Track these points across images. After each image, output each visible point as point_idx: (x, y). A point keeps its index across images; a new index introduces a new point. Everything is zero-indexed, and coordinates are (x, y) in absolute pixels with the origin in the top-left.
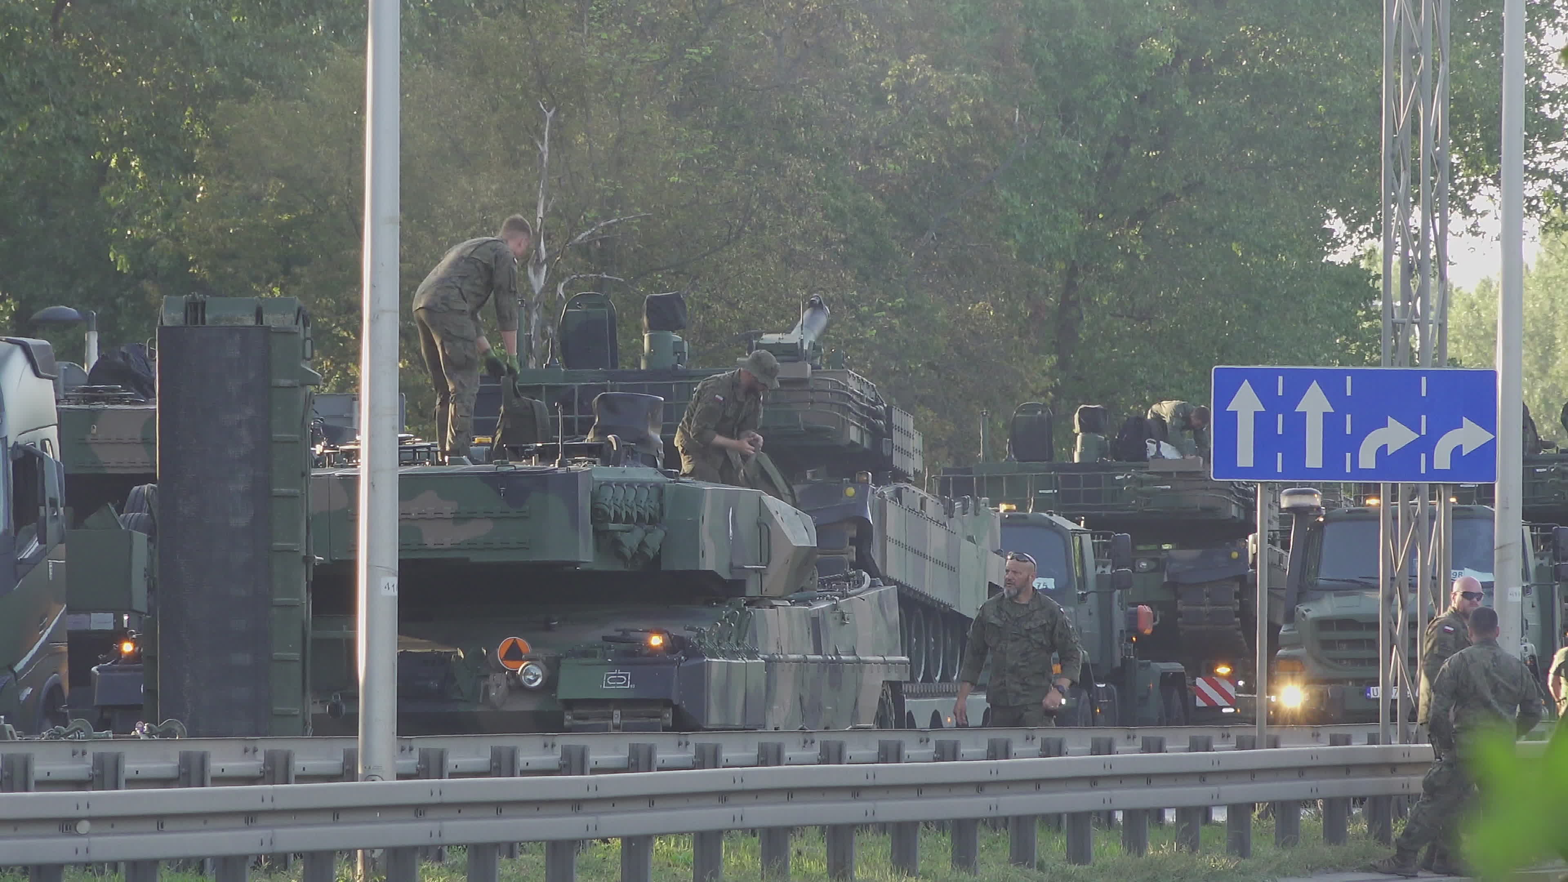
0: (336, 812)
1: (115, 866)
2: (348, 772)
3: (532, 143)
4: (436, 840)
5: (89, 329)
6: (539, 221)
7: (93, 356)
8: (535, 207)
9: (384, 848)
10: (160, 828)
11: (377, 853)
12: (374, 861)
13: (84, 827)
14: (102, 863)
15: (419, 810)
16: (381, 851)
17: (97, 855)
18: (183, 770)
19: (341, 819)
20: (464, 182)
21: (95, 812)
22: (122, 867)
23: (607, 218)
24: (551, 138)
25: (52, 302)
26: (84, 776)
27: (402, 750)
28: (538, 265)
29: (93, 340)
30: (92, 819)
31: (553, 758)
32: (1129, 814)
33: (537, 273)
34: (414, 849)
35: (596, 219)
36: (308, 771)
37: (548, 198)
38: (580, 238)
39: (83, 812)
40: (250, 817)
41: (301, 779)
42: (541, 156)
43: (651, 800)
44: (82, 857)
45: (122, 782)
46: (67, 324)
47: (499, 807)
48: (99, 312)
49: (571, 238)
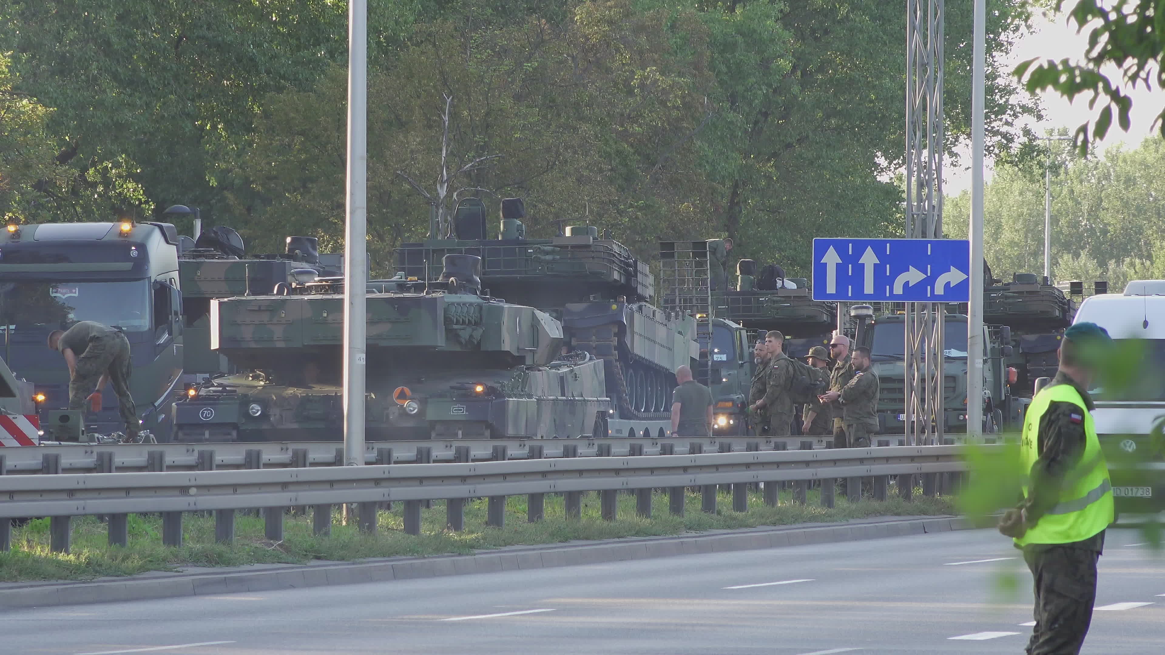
0: (331, 483)
1: (210, 512)
2: (338, 461)
3: (440, 116)
4: (386, 498)
5: (196, 217)
6: (443, 158)
7: (198, 234)
8: (441, 150)
9: (358, 503)
10: (235, 492)
11: (354, 506)
12: (352, 510)
13: (193, 491)
14: (203, 511)
15: (377, 482)
16: (356, 504)
17: (200, 507)
18: (248, 460)
19: (335, 487)
20: (401, 137)
21: (199, 482)
22: (214, 513)
23: (480, 156)
24: (450, 113)
25: (175, 203)
26: (193, 463)
27: (368, 448)
28: (442, 183)
29: (198, 224)
30: (198, 487)
31: (450, 453)
32: (767, 484)
33: (441, 187)
34: (374, 503)
35: (474, 157)
36: (316, 461)
37: (448, 145)
38: (465, 168)
39: (193, 483)
40: (285, 485)
41: (313, 464)
42: (444, 123)
43: (504, 476)
44: (192, 507)
45: (214, 466)
46: (184, 215)
47: (421, 480)
48: (202, 208)
49: (461, 168)
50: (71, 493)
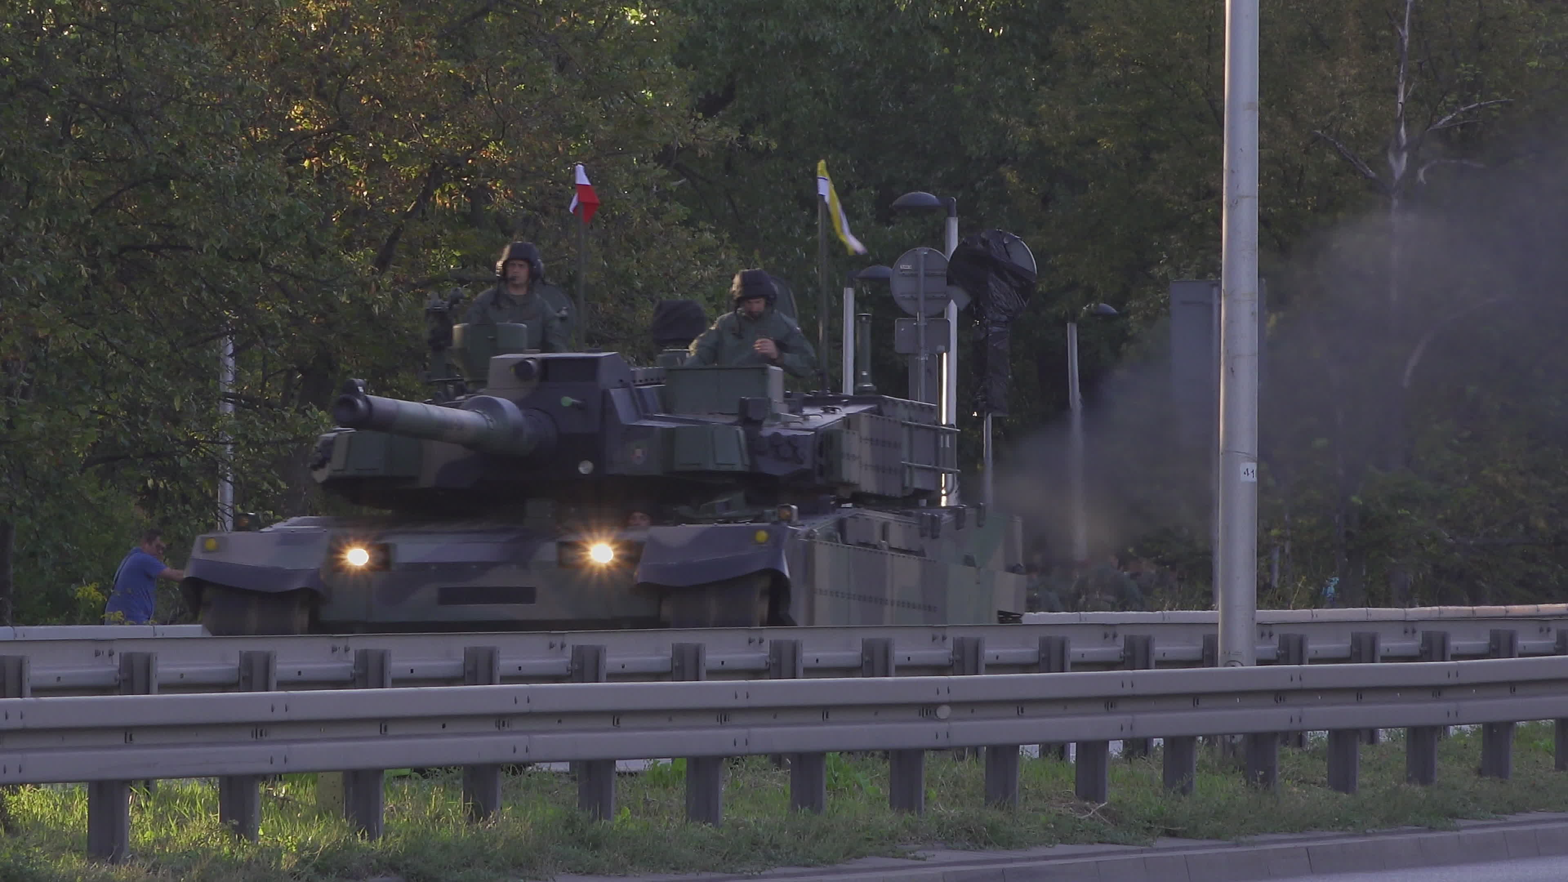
0: (1196, 698)
1: (975, 750)
2: (1209, 657)
3: (1392, 28)
4: (1296, 726)
5: (950, 215)
6: (1400, 106)
7: (954, 244)
8: (1396, 92)
9: (1244, 734)
10: (1020, 713)
11: (1239, 738)
12: (1233, 747)
13: (944, 712)
14: (962, 748)
15: (1279, 695)
16: (1241, 736)
17: (958, 739)
18: (1043, 655)
19: (1203, 704)
20: (1323, 67)
21: (955, 697)
22: (983, 751)
23: (1466, 102)
24: (1412, 24)
25: (910, 187)
26: (945, 661)
27: (1262, 635)
28: (1398, 151)
29: (954, 226)
30: (952, 704)
31: (1413, 644)
33: (1398, 158)
34: (1274, 734)
35: (1456, 103)
36: (1168, 657)
37: (1409, 82)
38: (1441, 123)
39: (944, 697)
40: (1110, 702)
41: (1161, 664)
42: (1402, 40)
43: (1513, 686)
44: (941, 742)
45: (983, 667)
46: (931, 209)
47: (1359, 693)
48: (960, 195)
49: (1431, 123)
50: (723, 714)
